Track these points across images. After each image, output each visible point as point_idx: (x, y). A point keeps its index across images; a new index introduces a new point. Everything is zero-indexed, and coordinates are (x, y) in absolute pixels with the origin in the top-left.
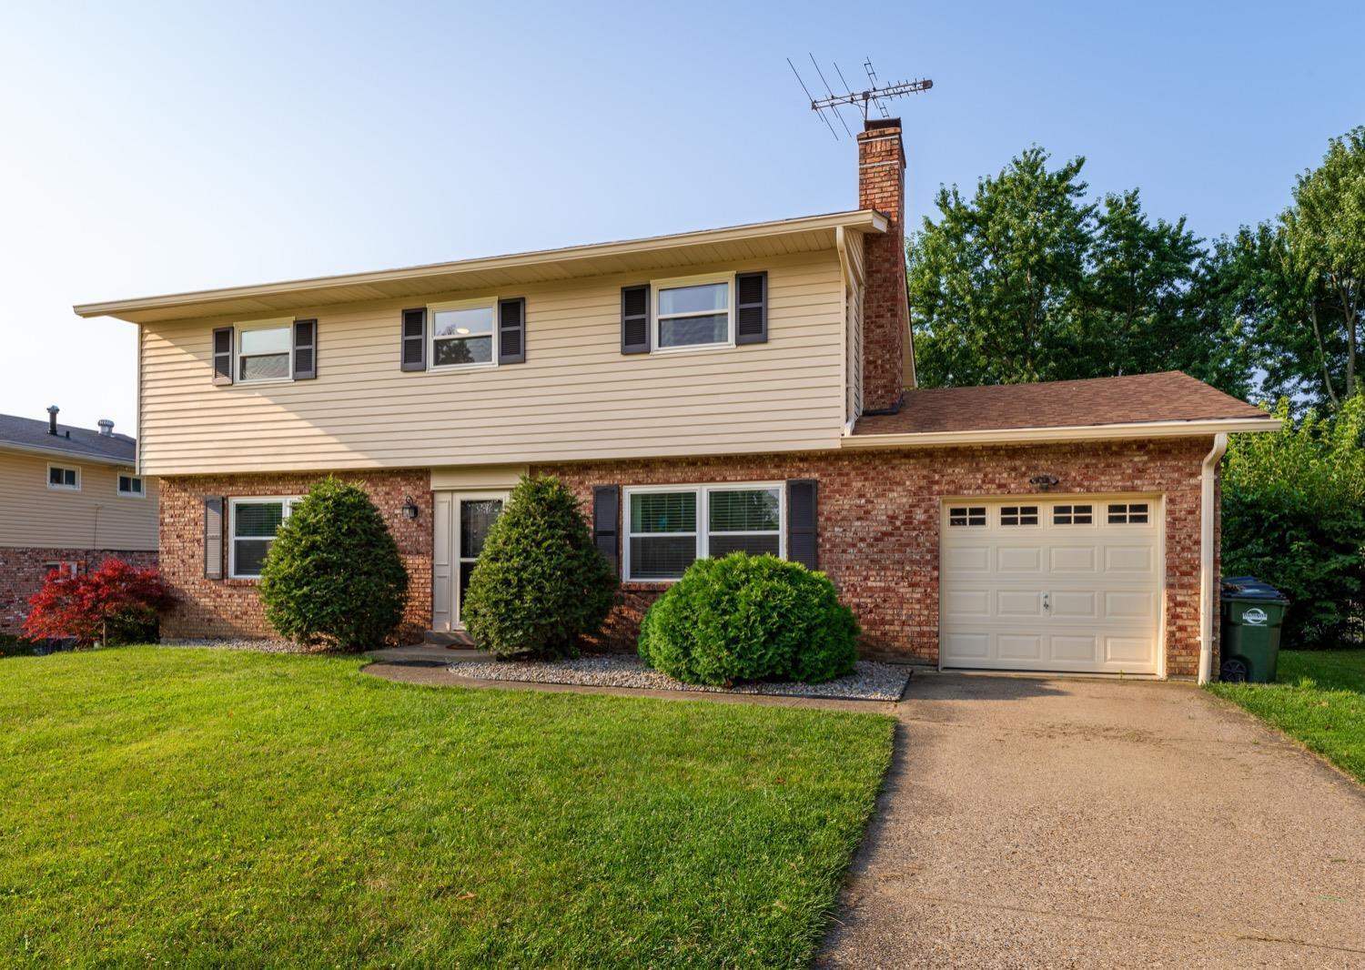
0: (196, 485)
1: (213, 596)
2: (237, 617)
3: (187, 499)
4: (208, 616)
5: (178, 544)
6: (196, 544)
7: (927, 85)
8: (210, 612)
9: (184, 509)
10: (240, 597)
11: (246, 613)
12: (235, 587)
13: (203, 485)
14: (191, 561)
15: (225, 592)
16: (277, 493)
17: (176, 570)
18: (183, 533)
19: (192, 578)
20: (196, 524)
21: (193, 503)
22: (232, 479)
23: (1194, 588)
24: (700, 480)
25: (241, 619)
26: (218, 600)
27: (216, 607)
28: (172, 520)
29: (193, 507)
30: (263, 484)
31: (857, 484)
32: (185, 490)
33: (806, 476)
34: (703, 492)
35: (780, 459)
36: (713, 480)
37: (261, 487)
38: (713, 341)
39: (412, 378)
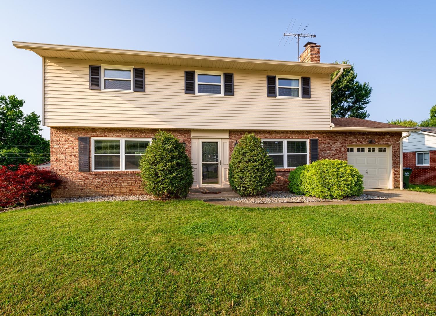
0: (73, 132)
1: (84, 179)
2: (97, 187)
3: (67, 137)
4: (81, 188)
5: (62, 157)
6: (73, 157)
8: (82, 186)
9: (66, 141)
10: (99, 179)
11: (102, 185)
12: (96, 175)
13: (77, 131)
14: (71, 164)
15: (90, 177)
16: (118, 136)
17: (61, 168)
18: (65, 152)
19: (71, 172)
20: (73, 148)
21: (71, 139)
22: (94, 130)
23: (398, 167)
24: (285, 138)
25: (100, 188)
26: (87, 180)
27: (85, 184)
28: (58, 146)
29: (71, 141)
30: (110, 132)
31: (328, 141)
32: (66, 134)
33: (315, 138)
34: (285, 141)
35: (308, 132)
36: (289, 138)
37: (110, 134)
39: (190, 97)
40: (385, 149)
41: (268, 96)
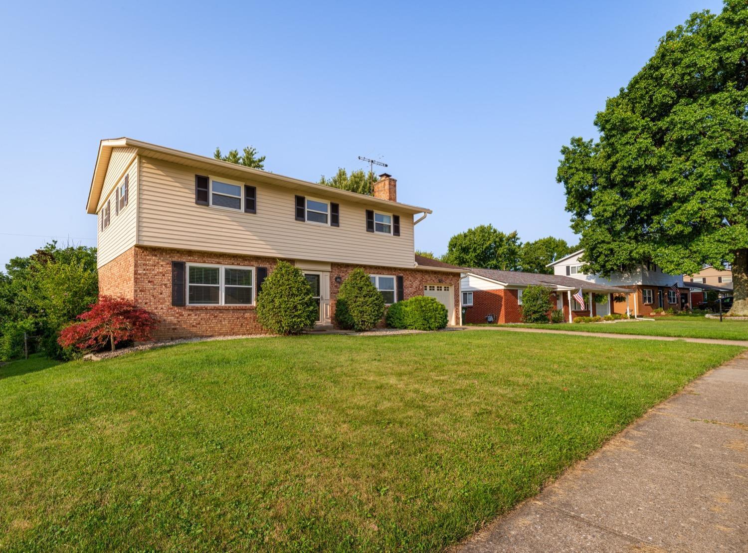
0: (164, 254)
1: (177, 315)
2: (193, 326)
3: (157, 261)
4: (173, 327)
5: (150, 286)
6: (164, 287)
7: (386, 166)
8: (175, 324)
9: (155, 266)
10: (196, 315)
11: (199, 324)
12: (192, 310)
13: (169, 254)
14: (161, 296)
15: (185, 313)
16: (219, 263)
17: (147, 301)
18: (153, 280)
19: (160, 306)
20: (164, 275)
21: (162, 263)
22: (190, 253)
23: (458, 305)
24: (377, 273)
25: (196, 327)
26: (181, 317)
27: (179, 322)
28: (145, 272)
29: (162, 266)
30: (210, 257)
31: (410, 278)
32: (156, 256)
33: (400, 275)
34: (377, 277)
35: (395, 269)
36: (380, 274)
37: (209, 259)
38: (382, 231)
39: (299, 224)
40: (448, 288)
41: (367, 231)
